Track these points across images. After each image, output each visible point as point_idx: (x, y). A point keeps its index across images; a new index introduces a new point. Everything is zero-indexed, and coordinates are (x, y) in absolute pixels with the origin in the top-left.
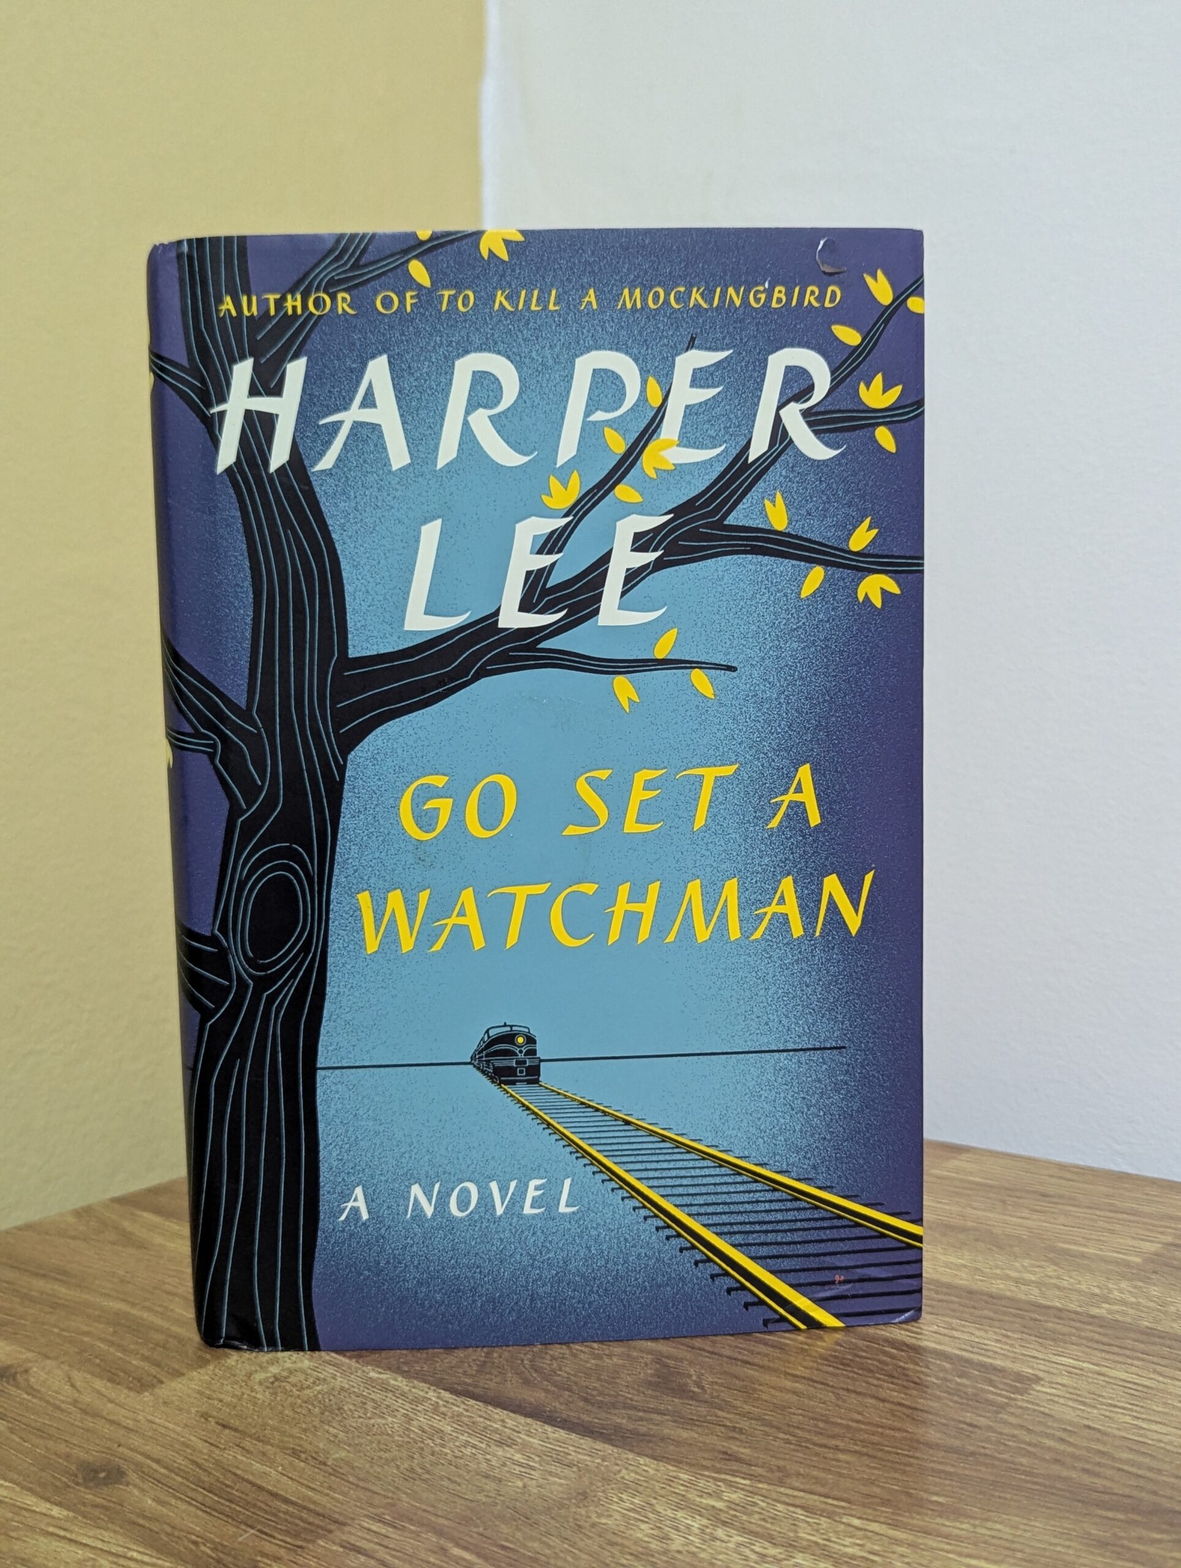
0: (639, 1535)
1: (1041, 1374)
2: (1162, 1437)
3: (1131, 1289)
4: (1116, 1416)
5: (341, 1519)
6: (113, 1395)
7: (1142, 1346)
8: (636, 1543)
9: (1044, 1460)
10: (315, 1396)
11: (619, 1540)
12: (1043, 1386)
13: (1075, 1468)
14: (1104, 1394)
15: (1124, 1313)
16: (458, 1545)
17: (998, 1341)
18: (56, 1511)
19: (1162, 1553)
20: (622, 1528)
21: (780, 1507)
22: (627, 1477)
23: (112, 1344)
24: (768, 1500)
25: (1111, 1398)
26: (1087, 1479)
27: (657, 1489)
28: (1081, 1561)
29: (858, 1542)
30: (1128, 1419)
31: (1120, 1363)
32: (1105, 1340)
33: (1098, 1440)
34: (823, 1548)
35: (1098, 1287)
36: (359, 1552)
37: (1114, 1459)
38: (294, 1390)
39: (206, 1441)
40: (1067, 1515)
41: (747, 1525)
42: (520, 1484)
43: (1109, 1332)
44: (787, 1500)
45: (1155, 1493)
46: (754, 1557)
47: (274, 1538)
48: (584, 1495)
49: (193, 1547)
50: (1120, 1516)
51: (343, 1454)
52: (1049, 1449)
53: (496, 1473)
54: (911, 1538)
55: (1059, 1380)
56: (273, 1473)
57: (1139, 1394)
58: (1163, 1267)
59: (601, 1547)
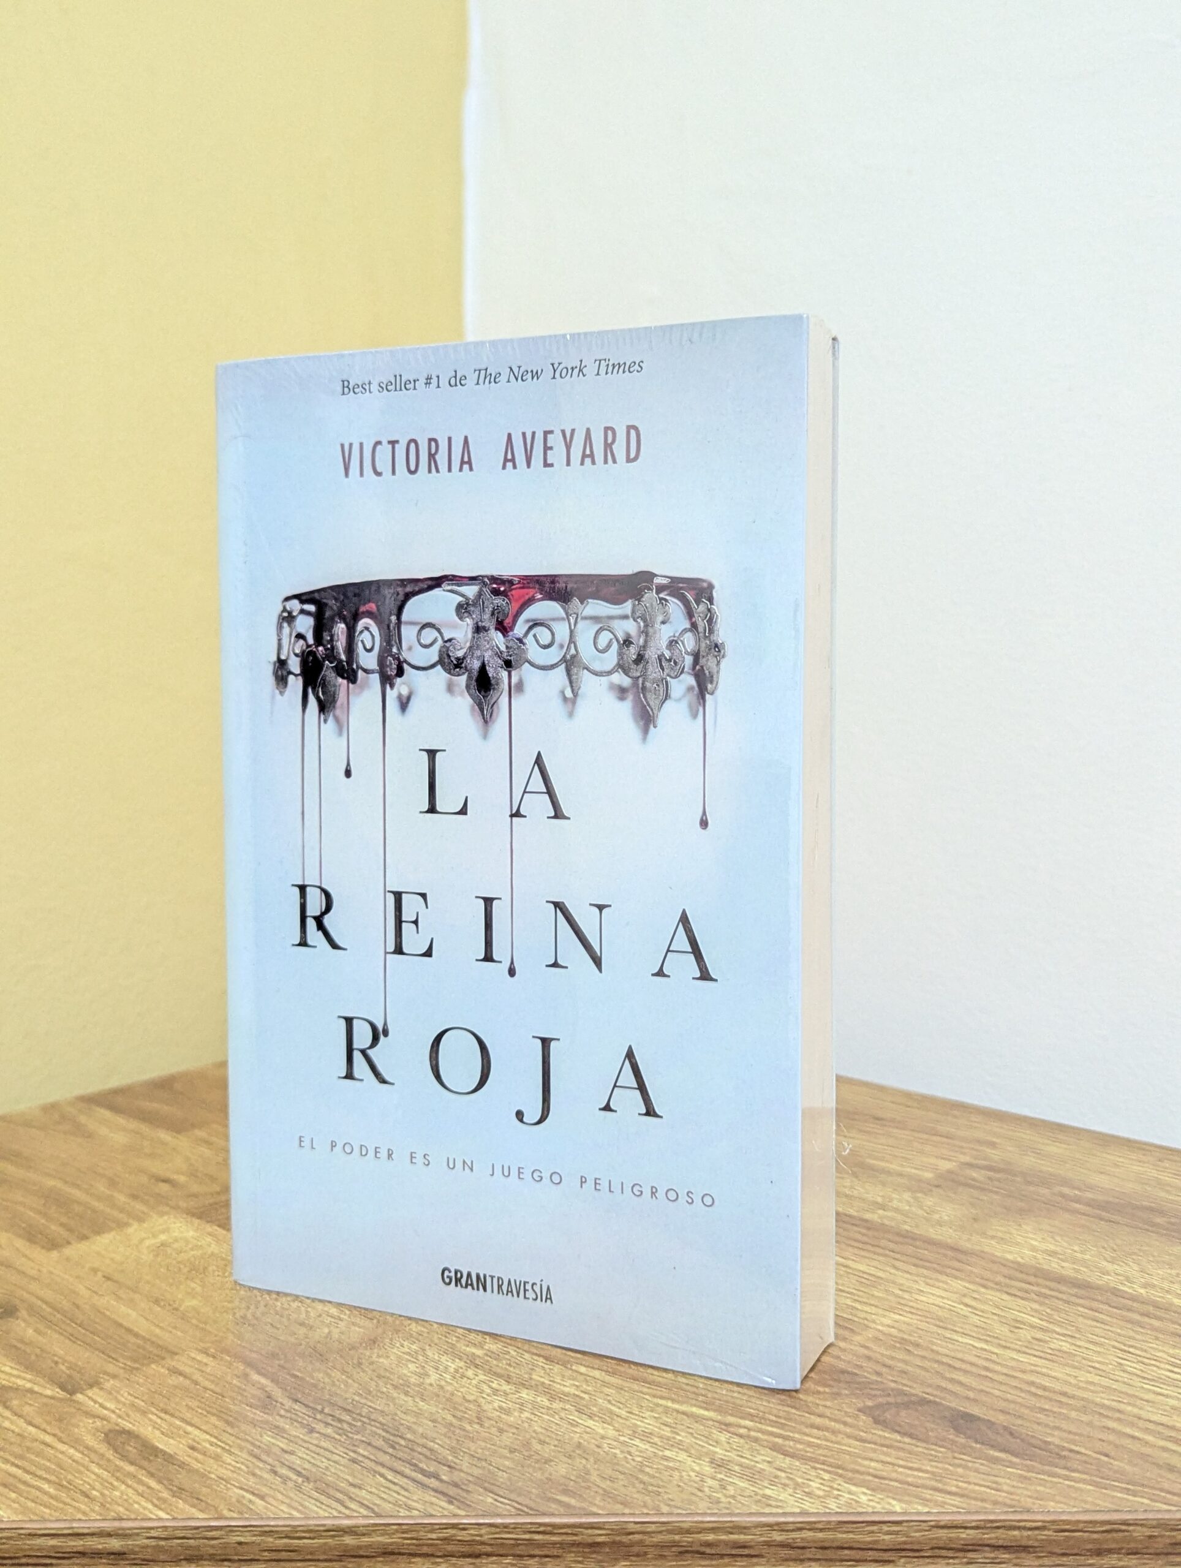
0: (405, 1372)
2: (868, 1317)
3: (909, 1199)
5: (176, 1350)
6: (27, 1252)
7: (892, 1246)
8: (400, 1377)
10: (189, 1260)
11: (388, 1374)
15: (892, 1219)
16: (259, 1373)
19: (817, 1401)
20: (394, 1366)
21: (527, 1356)
22: (414, 1329)
23: (39, 1212)
24: (520, 1351)
27: (435, 1338)
28: (750, 1404)
29: (577, 1383)
30: (849, 1302)
31: (865, 1257)
32: (865, 1239)
34: (549, 1387)
35: (882, 1196)
36: (180, 1375)
38: (174, 1254)
39: (90, 1289)
41: (495, 1368)
42: (326, 1330)
43: (870, 1233)
44: (535, 1351)
46: (488, 1391)
47: (118, 1361)
48: (374, 1341)
49: (53, 1365)
51: (194, 1302)
53: (311, 1322)
54: (620, 1382)
56: (134, 1314)
57: (868, 1283)
58: (949, 1182)
59: (371, 1379)
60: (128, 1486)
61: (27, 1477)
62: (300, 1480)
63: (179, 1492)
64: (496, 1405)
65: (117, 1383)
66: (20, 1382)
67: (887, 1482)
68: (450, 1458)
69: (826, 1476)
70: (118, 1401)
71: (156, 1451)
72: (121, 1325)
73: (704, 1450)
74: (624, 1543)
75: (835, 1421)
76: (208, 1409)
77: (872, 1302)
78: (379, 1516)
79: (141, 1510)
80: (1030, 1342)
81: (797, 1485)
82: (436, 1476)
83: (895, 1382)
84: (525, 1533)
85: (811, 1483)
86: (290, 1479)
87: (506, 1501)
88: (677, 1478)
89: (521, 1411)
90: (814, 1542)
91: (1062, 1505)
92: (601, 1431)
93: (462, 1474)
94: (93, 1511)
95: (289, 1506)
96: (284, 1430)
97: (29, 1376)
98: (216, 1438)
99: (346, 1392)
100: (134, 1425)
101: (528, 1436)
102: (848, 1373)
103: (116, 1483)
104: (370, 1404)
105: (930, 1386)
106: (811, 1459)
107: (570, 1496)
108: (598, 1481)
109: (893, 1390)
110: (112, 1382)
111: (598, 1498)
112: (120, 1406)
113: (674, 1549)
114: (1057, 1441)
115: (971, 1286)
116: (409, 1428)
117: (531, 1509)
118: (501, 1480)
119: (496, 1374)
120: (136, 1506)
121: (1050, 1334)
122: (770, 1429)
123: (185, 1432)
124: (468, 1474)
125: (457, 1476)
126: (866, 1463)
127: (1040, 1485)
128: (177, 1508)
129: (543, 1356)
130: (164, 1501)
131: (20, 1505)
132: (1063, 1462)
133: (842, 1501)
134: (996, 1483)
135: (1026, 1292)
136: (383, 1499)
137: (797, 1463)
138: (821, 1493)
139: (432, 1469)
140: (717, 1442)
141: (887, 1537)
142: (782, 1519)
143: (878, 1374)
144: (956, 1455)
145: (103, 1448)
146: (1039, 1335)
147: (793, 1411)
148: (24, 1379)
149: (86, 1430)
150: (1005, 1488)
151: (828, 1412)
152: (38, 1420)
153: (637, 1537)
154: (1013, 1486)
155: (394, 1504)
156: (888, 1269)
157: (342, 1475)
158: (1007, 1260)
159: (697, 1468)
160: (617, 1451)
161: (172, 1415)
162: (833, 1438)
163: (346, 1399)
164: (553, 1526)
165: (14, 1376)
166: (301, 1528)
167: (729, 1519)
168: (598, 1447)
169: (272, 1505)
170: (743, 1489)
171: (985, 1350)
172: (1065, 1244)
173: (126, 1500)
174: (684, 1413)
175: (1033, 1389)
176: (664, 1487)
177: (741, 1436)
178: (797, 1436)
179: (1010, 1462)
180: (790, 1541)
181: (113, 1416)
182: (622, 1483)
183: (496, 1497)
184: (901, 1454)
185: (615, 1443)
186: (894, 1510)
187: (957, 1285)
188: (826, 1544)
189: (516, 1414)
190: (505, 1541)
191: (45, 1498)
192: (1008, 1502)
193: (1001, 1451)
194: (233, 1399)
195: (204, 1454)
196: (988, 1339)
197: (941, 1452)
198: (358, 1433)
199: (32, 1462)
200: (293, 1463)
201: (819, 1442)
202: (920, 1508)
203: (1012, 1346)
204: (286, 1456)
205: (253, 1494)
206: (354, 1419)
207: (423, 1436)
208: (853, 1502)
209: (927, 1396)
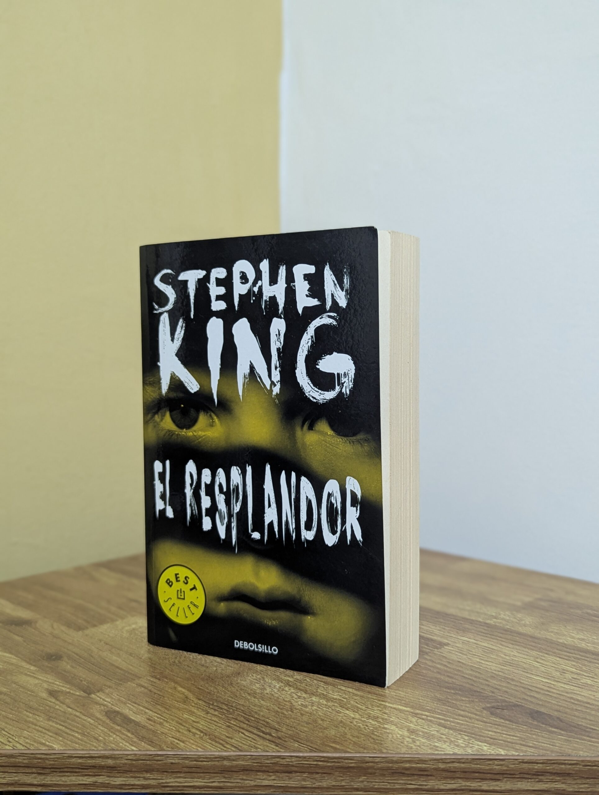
0: (254, 687)
1: (450, 642)
2: (488, 667)
3: (509, 614)
4: (473, 659)
5: (140, 676)
6: (67, 632)
7: (500, 635)
8: (251, 690)
9: (433, 672)
11: (245, 688)
12: (449, 647)
13: (444, 675)
14: (473, 651)
15: (501, 623)
16: (182, 687)
17: (438, 630)
18: (32, 668)
19: (462, 704)
20: (248, 685)
21: (315, 681)
22: (259, 668)
23: (73, 614)
24: (311, 679)
25: (475, 652)
26: (447, 679)
27: (269, 673)
28: (428, 705)
29: (340, 694)
30: (478, 660)
31: (487, 640)
32: (486, 632)
33: (460, 666)
34: (326, 696)
35: (496, 613)
36: (143, 687)
37: (463, 672)
38: (139, 633)
39: (97, 648)
40: (431, 690)
41: (299, 687)
42: (215, 669)
43: (489, 629)
44: (319, 679)
45: (472, 685)
46: (296, 697)
47: (111, 680)
48: (239, 674)
49: (80, 682)
50: (452, 691)
51: (149, 655)
52: (438, 668)
53: (207, 665)
54: (362, 694)
55: (458, 645)
56: (120, 660)
57: (488, 651)
58: (529, 607)
59: (237, 691)
60: (117, 735)
61: (68, 731)
62: (202, 734)
63: (142, 739)
64: (300, 703)
65: (111, 690)
66: (64, 689)
67: (497, 741)
68: (277, 726)
69: (466, 738)
70: (112, 698)
71: (131, 721)
72: (113, 665)
73: (405, 725)
74: (363, 767)
75: (471, 713)
76: (156, 702)
77: (490, 660)
78: (241, 751)
79: (124, 746)
80: (570, 679)
81: (452, 741)
82: (270, 735)
83: (501, 696)
84: (314, 761)
85: (459, 741)
86: (197, 734)
87: (305, 746)
88: (391, 737)
89: (312, 706)
90: (460, 768)
91: (586, 753)
92: (353, 716)
93: (282, 734)
94: (100, 746)
95: (197, 746)
96: (194, 713)
97: (68, 686)
98: (160, 715)
99: (225, 696)
100: (119, 708)
101: (316, 717)
102: (478, 692)
103: (111, 734)
104: (236, 701)
105: (520, 698)
106: (458, 730)
107: (336, 744)
108: (351, 737)
109: (501, 700)
110: (108, 689)
111: (351, 745)
112: (113, 700)
113: (389, 771)
114: (584, 724)
115: (541, 654)
116: (256, 713)
117: (317, 750)
118: (302, 736)
119: (299, 689)
120: (121, 744)
121: (581, 676)
122: (438, 716)
123: (145, 712)
124: (285, 733)
125: (280, 734)
126: (487, 732)
127: (576, 744)
128: (141, 745)
129: (323, 682)
130: (135, 742)
131: (64, 742)
132: (587, 734)
133: (475, 749)
134: (554, 742)
135: (569, 657)
136: (243, 744)
137: (452, 732)
138: (463, 745)
139: (268, 731)
140: (411, 722)
141: (497, 767)
142: (444, 757)
143: (493, 692)
144: (532, 729)
145: (104, 719)
146: (575, 676)
147: (449, 708)
148: (66, 687)
149: (96, 711)
150: (557, 745)
151: (467, 709)
152: (72, 706)
153: (371, 764)
154: (561, 744)
155: (249, 746)
156: (498, 645)
157: (222, 732)
158: (558, 642)
159: (401, 733)
160: (361, 725)
161: (139, 705)
162: (470, 721)
163: (225, 699)
164: (329, 758)
165: (61, 686)
166: (202, 756)
167: (417, 756)
168: (351, 722)
169: (188, 745)
170: (424, 743)
171: (548, 683)
172: (590, 636)
173: (116, 742)
174: (394, 708)
175: (572, 701)
176: (384, 741)
177: (423, 719)
178: (451, 719)
179: (561, 733)
180: (448, 768)
181: (110, 704)
182: (362, 739)
183: (300, 744)
184: (504, 729)
185: (360, 721)
186: (500, 753)
187: (534, 653)
188: (467, 770)
189: (310, 707)
190: (304, 765)
191: (77, 740)
192: (560, 751)
193: (555, 728)
194: (168, 698)
195: (155, 722)
196: (549, 678)
197: (525, 728)
198: (231, 714)
199: (70, 724)
200: (199, 727)
201: (462, 722)
202: (514, 753)
203: (561, 681)
204: (195, 724)
205: (179, 740)
206: (229, 708)
207: (263, 716)
208: (480, 750)
209: (517, 703)
